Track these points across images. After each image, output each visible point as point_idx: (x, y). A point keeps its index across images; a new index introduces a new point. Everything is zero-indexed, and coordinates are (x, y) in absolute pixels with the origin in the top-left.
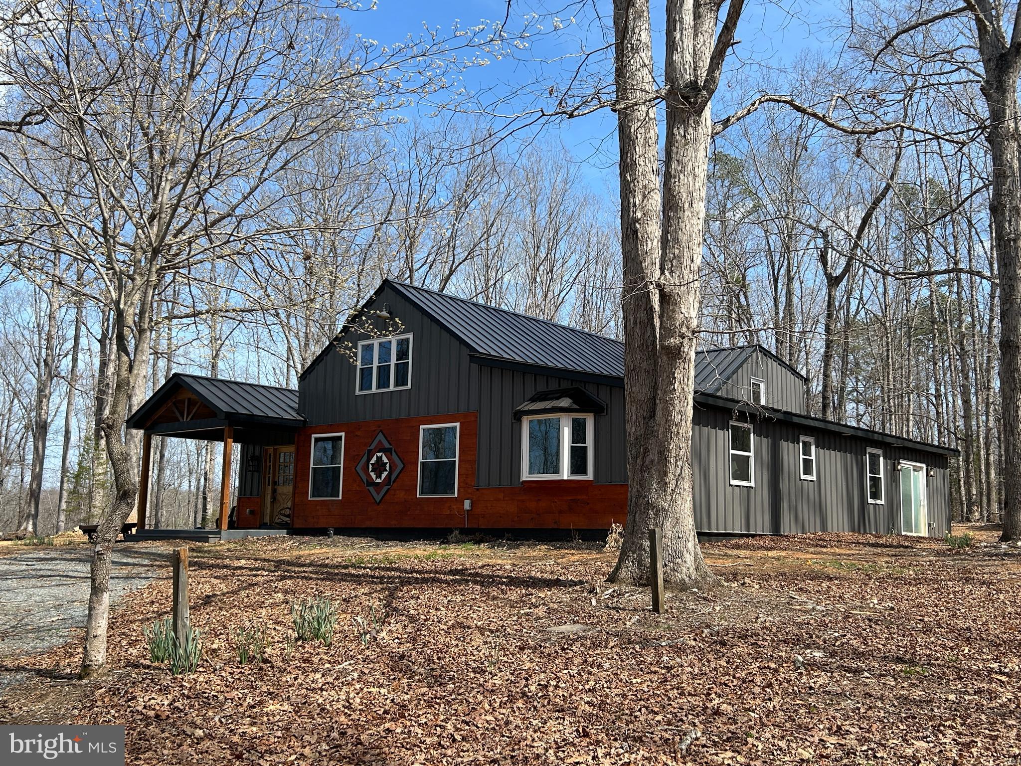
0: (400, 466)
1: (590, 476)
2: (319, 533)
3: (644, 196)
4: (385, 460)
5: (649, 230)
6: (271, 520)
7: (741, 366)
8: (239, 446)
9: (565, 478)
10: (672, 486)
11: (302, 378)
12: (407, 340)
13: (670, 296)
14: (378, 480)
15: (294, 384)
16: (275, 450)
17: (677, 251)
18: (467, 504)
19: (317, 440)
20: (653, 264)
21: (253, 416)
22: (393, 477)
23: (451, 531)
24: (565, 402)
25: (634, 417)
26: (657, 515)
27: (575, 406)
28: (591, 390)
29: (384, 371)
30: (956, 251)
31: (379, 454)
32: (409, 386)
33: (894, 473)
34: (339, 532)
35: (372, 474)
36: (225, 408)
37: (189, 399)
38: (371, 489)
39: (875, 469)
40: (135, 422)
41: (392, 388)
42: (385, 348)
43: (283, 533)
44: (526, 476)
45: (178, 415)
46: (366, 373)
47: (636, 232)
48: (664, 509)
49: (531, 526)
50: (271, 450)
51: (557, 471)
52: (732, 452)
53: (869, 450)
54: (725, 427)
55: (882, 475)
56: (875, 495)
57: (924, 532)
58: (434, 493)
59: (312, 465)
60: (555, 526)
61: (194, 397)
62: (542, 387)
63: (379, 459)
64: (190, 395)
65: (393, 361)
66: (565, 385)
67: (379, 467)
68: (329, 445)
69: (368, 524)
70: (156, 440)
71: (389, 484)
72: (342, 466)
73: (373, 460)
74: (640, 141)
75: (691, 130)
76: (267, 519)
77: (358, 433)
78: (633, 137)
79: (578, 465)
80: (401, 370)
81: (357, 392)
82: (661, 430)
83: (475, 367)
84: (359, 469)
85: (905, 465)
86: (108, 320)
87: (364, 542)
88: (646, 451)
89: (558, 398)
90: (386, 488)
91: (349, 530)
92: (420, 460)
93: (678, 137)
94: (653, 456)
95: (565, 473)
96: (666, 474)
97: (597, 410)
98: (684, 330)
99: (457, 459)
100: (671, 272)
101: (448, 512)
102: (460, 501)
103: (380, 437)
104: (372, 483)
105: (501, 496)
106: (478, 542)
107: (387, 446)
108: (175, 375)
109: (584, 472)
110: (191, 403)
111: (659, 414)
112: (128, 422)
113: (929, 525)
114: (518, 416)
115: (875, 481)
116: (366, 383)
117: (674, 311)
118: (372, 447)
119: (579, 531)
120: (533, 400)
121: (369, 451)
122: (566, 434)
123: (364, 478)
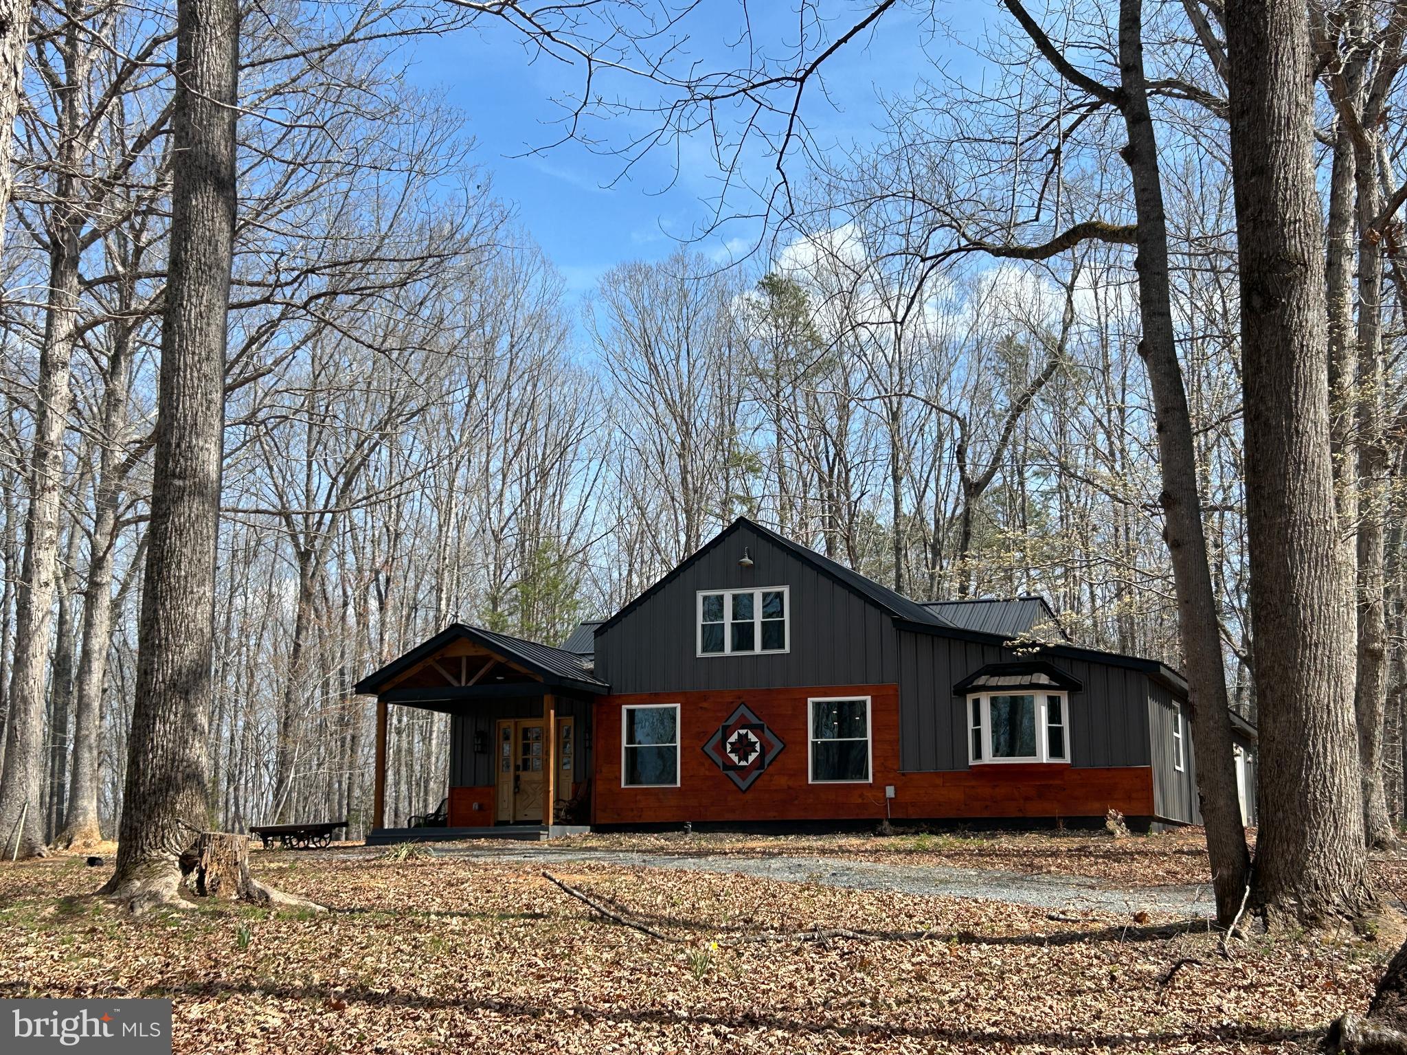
0: (778, 746)
1: (1067, 759)
4: (753, 738)
6: (515, 817)
9: (1045, 761)
12: (781, 594)
14: (743, 763)
16: (516, 724)
18: (890, 792)
19: (631, 712)
22: (768, 759)
24: (1044, 679)
27: (1051, 683)
29: (743, 630)
31: (742, 731)
32: (787, 649)
35: (733, 756)
38: (732, 774)
41: (758, 651)
42: (743, 602)
44: (988, 758)
46: (713, 631)
49: (986, 815)
50: (508, 723)
51: (1035, 753)
58: (836, 778)
59: (625, 745)
60: (1021, 815)
63: (743, 737)
67: (743, 747)
68: (655, 719)
69: (730, 817)
71: (763, 767)
72: (677, 745)
73: (734, 738)
77: (705, 705)
79: (1056, 747)
80: (773, 630)
81: (699, 654)
84: (709, 749)
90: (757, 773)
92: (811, 739)
95: (1043, 755)
97: (1072, 687)
99: (868, 737)
101: (860, 801)
102: (879, 786)
103: (743, 709)
104: (728, 767)
105: (939, 781)
107: (754, 721)
109: (1061, 755)
114: (960, 692)
116: (713, 644)
118: (729, 722)
120: (988, 674)
121: (722, 727)
122: (1042, 712)
123: (719, 761)
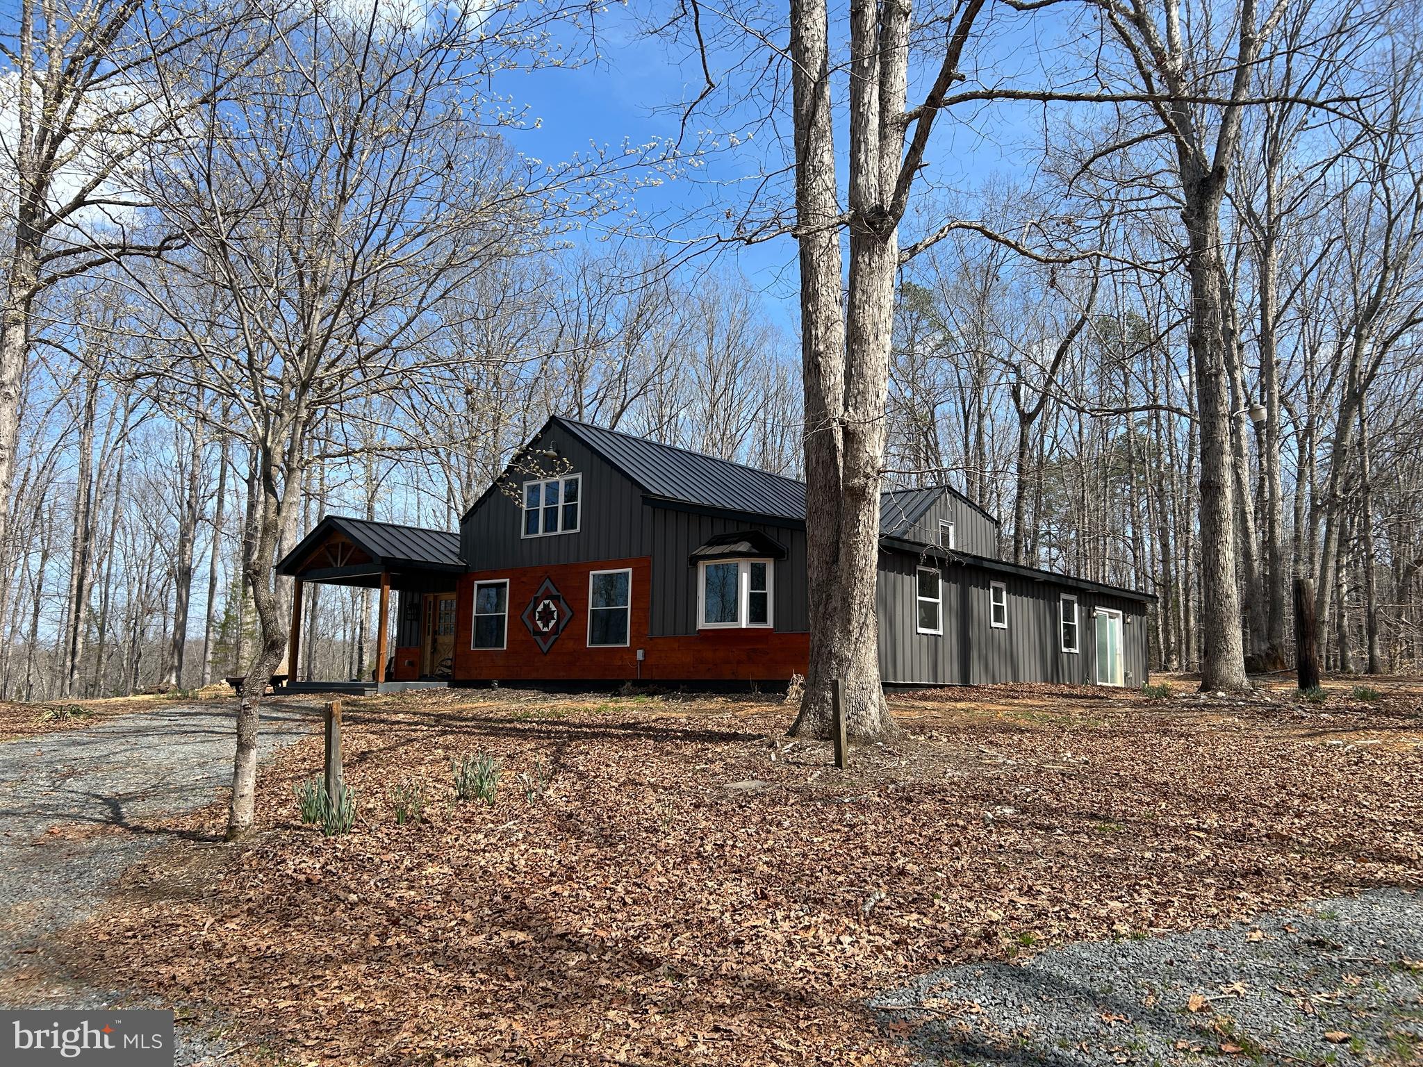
0: (569, 614)
1: (770, 624)
2: (482, 684)
3: (827, 328)
4: (553, 608)
5: (832, 364)
6: (432, 672)
7: (929, 508)
8: (397, 592)
9: (744, 626)
10: (855, 634)
11: (464, 521)
12: (576, 480)
13: (854, 433)
14: (546, 629)
15: (456, 527)
16: (435, 598)
17: (861, 387)
18: (640, 655)
19: (480, 587)
20: (836, 400)
21: (411, 561)
22: (561, 627)
23: (623, 683)
24: (744, 547)
25: (816, 562)
26: (840, 664)
27: (754, 551)
28: (771, 534)
29: (551, 514)
30: (1155, 387)
31: (546, 602)
32: (578, 529)
33: (1089, 620)
34: (503, 684)
35: (539, 623)
36: (381, 553)
37: (343, 544)
38: (538, 638)
39: (1069, 616)
40: (285, 567)
41: (560, 531)
42: (552, 489)
43: (444, 685)
44: (702, 624)
45: (331, 559)
46: (532, 515)
47: (818, 366)
48: (848, 660)
49: (708, 677)
50: (431, 597)
51: (735, 618)
52: (919, 598)
53: (1063, 596)
54: (912, 572)
55: (1076, 623)
56: (1070, 644)
57: (1120, 683)
58: (606, 642)
59: (474, 614)
60: (733, 677)
61: (348, 541)
62: (719, 531)
63: (547, 606)
64: (344, 540)
65: (561, 502)
66: (745, 528)
67: (546, 615)
68: (493, 592)
69: (534, 676)
70: (308, 587)
71: (556, 633)
72: (507, 614)
73: (540, 608)
74: (823, 269)
75: (876, 258)
76: (427, 671)
77: (524, 579)
78: (815, 265)
79: (758, 611)
80: (570, 512)
81: (523, 536)
82: (845, 576)
83: (648, 508)
84: (525, 617)
85: (1101, 611)
86: (256, 459)
87: (531, 694)
88: (829, 597)
89: (735, 543)
90: (553, 638)
91: (514, 683)
92: (590, 607)
93: (863, 266)
94: (836, 603)
95: (744, 622)
96: (849, 621)
97: (778, 555)
98: (869, 469)
99: (629, 606)
100: (856, 409)
101: (620, 663)
102: (632, 650)
103: (548, 583)
104: (538, 632)
105: (676, 646)
106: (652, 694)
107: (555, 592)
108: (328, 517)
109: (764, 620)
110: (346, 548)
111: (842, 558)
112: (277, 567)
113: (1126, 675)
114: (694, 561)
115: (1070, 629)
116: (532, 527)
117: (858, 450)
118: (539, 594)
119: (759, 682)
120: (710, 544)
121: (536, 598)
122: (745, 580)
123: (531, 627)
